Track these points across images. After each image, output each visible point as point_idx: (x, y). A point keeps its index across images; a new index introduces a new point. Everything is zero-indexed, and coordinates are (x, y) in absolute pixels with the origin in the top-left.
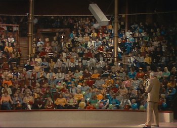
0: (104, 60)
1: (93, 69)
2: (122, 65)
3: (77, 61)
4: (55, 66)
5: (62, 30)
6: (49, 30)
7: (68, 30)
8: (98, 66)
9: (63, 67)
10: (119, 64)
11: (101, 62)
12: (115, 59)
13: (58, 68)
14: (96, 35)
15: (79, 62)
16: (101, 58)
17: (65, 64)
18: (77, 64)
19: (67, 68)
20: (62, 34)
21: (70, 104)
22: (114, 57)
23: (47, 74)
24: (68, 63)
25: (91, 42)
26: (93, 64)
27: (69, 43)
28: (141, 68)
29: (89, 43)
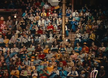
0: (53, 37)
1: (44, 44)
2: (69, 41)
3: (30, 37)
4: (10, 42)
5: (16, 10)
6: (3, 10)
7: (20, 10)
8: (48, 42)
9: (18, 43)
10: (67, 40)
11: (51, 38)
12: (63, 35)
13: (13, 44)
14: (45, 14)
15: (31, 38)
16: (51, 35)
18: (29, 40)
20: (15, 13)
21: (24, 75)
23: (3, 49)
24: (22, 39)
25: (42, 21)
26: (44, 40)
27: (22, 22)
28: (85, 43)
29: (39, 22)
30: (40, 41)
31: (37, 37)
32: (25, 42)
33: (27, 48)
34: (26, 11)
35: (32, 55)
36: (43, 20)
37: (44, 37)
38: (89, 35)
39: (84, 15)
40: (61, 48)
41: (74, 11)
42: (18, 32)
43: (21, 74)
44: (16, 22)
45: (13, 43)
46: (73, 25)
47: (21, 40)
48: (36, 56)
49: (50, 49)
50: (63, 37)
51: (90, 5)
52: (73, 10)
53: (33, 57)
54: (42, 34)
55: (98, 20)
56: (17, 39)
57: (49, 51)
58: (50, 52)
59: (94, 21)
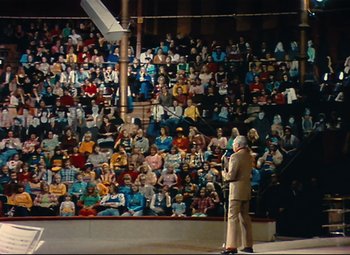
0: (99, 112)
1: (81, 131)
2: (137, 121)
3: (45, 114)
5: (2, 47)
7: (12, 47)
8: (89, 125)
9: (17, 127)
11: (95, 116)
12: (123, 109)
14: (75, 58)
16: (95, 108)
17: (19, 120)
18: (44, 120)
19: (24, 129)
21: (43, 205)
24: (26, 119)
25: (68, 74)
26: (78, 120)
27: (21, 76)
28: (181, 129)
29: (63, 76)
30: (70, 124)
31: (61, 114)
33: (40, 141)
34: (29, 52)
35: (56, 156)
36: (72, 73)
37: (79, 112)
38: (184, 107)
39: (167, 60)
40: (122, 141)
41: (142, 51)
42: (14, 101)
44: (8, 76)
45: (4, 128)
46: (144, 85)
47: (23, 120)
48: (64, 161)
49: (96, 142)
50: (123, 114)
51: (179, 37)
52: (138, 47)
53: (58, 162)
54: (72, 105)
55: (203, 73)
56: (16, 118)
57: (94, 147)
58: (97, 149)
59: (192, 76)
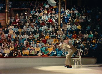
0: (52, 27)
1: (46, 33)
2: (63, 30)
3: (36, 27)
4: (22, 31)
5: (26, 9)
6: (18, 9)
7: (29, 9)
8: (48, 31)
9: (27, 31)
10: (62, 30)
11: (50, 28)
12: (59, 26)
15: (37, 28)
16: (51, 26)
17: (28, 29)
18: (36, 30)
19: (30, 32)
20: (26, 11)
21: (32, 54)
22: (58, 25)
30: (43, 30)
31: (41, 28)
32: (32, 31)
38: (77, 26)
42: (28, 24)
43: (30, 53)
45: (24, 32)
47: (29, 29)
50: (59, 28)
56: (27, 29)
58: (50, 38)
